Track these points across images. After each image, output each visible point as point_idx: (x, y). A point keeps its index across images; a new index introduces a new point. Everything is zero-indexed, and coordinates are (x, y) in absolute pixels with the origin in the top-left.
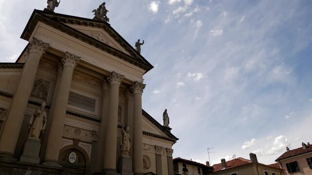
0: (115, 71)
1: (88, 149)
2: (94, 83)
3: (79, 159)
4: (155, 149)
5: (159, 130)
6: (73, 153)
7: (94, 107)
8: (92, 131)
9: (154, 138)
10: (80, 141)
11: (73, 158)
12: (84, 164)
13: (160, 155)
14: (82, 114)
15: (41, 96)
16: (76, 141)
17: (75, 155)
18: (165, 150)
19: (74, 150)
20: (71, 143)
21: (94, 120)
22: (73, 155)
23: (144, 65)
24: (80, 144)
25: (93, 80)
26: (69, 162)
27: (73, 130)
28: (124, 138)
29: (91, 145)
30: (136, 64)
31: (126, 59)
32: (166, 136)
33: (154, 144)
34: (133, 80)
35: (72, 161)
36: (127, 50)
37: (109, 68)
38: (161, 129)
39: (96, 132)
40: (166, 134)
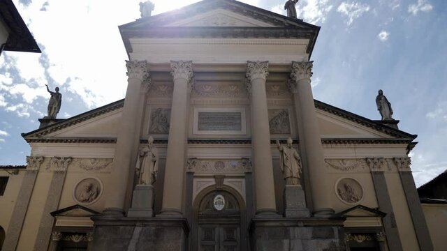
0: (250, 60)
1: (239, 186)
2: (233, 89)
3: (230, 203)
4: (368, 163)
5: (369, 129)
6: (218, 196)
7: (240, 124)
8: (242, 159)
9: (362, 145)
10: (225, 177)
11: (220, 203)
12: (238, 209)
13: (382, 173)
14: (219, 138)
15: (161, 130)
16: (219, 178)
17: (223, 198)
18: (390, 162)
19: (219, 191)
20: (212, 182)
21: (241, 142)
22: (219, 198)
23: (300, 31)
24: (226, 182)
25: (231, 85)
26: (215, 210)
27: (213, 164)
28: (285, 157)
29: (243, 180)
30: (286, 36)
31: (266, 36)
32: (388, 137)
33: (363, 156)
34: (288, 63)
35: (219, 208)
36: (266, 21)
37: (240, 59)
38: (371, 126)
39: (248, 159)
40: (386, 132)
